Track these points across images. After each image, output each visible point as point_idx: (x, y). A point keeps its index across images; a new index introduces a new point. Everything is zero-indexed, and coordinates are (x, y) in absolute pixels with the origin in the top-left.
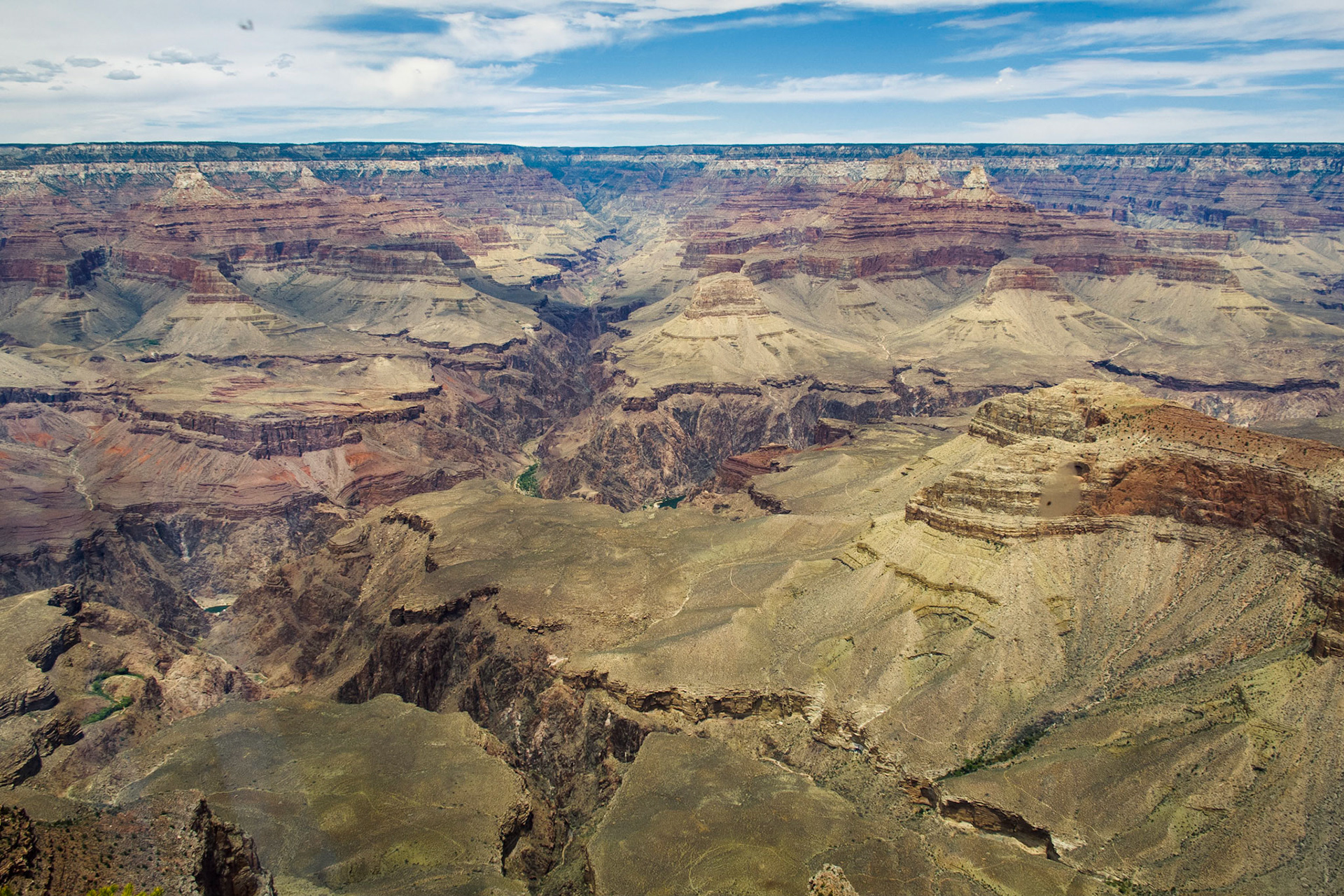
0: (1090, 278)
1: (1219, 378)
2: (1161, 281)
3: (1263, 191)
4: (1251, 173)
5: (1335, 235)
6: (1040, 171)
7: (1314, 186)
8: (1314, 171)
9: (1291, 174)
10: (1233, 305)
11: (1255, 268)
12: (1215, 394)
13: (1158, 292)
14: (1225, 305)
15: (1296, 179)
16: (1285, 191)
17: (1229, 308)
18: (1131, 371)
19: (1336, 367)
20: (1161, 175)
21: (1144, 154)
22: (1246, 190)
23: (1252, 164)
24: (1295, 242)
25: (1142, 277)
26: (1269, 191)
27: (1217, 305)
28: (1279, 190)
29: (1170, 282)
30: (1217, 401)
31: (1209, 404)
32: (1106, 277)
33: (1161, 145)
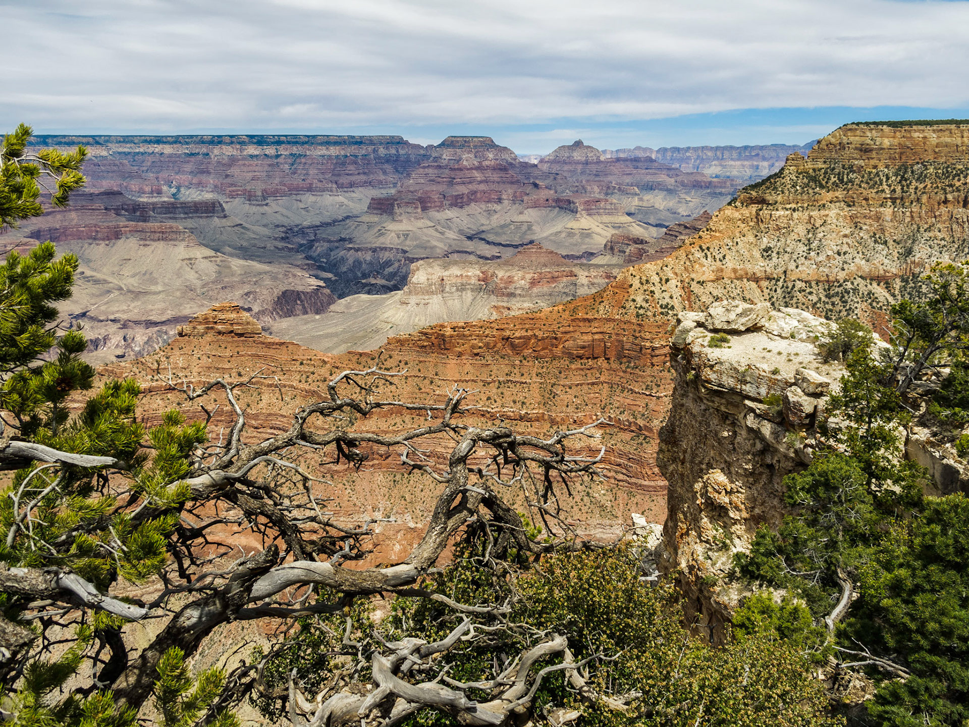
0: (90, 244)
1: (169, 315)
2: (142, 243)
3: (256, 169)
4: (252, 156)
5: (299, 197)
6: (96, 157)
7: (293, 165)
8: (291, 154)
9: (278, 156)
10: (193, 256)
11: (237, 225)
12: (164, 328)
13: (139, 252)
14: (188, 257)
15: (280, 160)
16: (270, 169)
17: (190, 259)
18: (101, 318)
19: (252, 296)
20: (192, 159)
21: (180, 142)
22: (245, 169)
23: (252, 150)
24: (273, 204)
25: (128, 241)
26: (260, 169)
27: (181, 257)
28: (266, 168)
29: (148, 243)
30: (166, 333)
31: (160, 337)
32: (101, 242)
33: (192, 136)
